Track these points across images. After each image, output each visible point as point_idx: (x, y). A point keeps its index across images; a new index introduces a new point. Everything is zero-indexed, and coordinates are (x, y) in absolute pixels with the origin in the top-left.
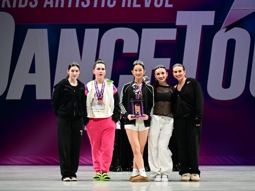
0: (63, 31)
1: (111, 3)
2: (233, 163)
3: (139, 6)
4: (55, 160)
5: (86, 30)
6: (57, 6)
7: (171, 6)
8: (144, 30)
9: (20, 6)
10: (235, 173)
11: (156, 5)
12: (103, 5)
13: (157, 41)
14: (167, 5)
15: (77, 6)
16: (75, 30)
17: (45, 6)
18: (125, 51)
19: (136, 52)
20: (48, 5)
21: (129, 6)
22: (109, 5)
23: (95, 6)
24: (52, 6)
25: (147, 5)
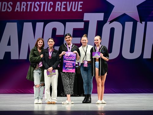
0: (25, 23)
1: (50, 9)
2: (114, 92)
3: (64, 10)
4: (21, 91)
5: (37, 23)
6: (22, 11)
7: (81, 10)
8: (67, 23)
9: (3, 10)
10: (115, 97)
11: (73, 10)
12: (46, 10)
13: (74, 29)
14: (79, 10)
15: (32, 10)
16: (31, 23)
17: (15, 11)
18: (57, 34)
19: (63, 34)
20: (17, 10)
21: (59, 10)
22: (49, 10)
23: (42, 10)
24: (19, 11)
25: (69, 10)
